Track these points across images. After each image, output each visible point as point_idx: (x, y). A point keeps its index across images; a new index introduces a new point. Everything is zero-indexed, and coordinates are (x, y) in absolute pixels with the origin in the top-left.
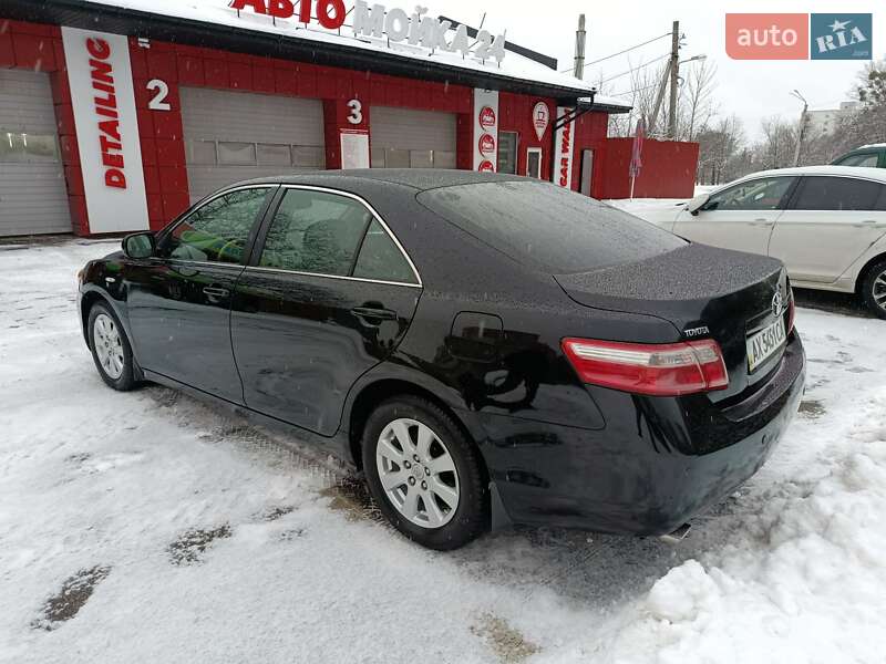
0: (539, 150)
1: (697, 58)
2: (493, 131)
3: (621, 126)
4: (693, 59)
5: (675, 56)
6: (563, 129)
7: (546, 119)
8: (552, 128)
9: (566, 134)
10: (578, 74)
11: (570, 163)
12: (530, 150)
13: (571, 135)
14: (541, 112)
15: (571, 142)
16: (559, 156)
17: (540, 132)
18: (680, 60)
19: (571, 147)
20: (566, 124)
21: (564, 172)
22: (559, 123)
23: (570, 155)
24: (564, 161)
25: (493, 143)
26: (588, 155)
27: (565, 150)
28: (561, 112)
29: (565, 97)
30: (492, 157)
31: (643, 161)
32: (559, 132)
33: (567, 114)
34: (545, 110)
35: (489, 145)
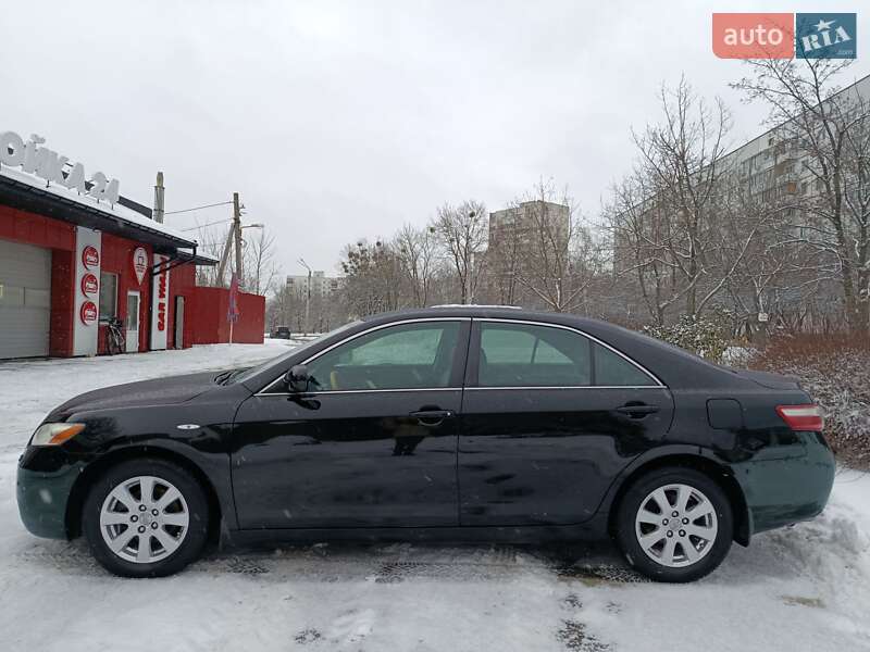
0: (138, 294)
1: (256, 226)
2: (96, 271)
3: (207, 276)
4: (253, 226)
5: (237, 221)
6: (160, 275)
7: (145, 264)
8: (150, 274)
9: (162, 280)
10: (159, 220)
11: (166, 308)
12: (130, 293)
13: (167, 282)
14: (140, 257)
15: (167, 288)
16: (156, 301)
17: (140, 276)
18: (242, 225)
19: (166, 293)
20: (163, 271)
21: (161, 316)
22: (157, 270)
23: (165, 301)
24: (161, 306)
25: (96, 283)
26: (181, 301)
27: (162, 296)
28: (157, 259)
29: (165, 245)
30: (95, 298)
31: (239, 309)
32: (156, 279)
33: (164, 262)
34: (144, 255)
35: (92, 286)
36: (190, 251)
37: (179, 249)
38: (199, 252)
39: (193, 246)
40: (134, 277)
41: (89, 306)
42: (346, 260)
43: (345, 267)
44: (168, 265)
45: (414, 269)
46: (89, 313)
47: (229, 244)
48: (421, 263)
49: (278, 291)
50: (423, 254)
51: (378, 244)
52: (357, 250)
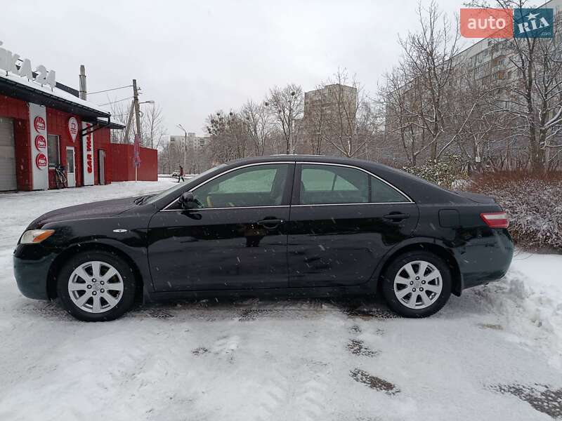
0: (73, 149)
1: (149, 102)
2: (44, 133)
3: (118, 136)
4: (147, 102)
5: (136, 99)
6: (87, 136)
7: (77, 128)
8: (80, 135)
9: (89, 139)
10: (84, 98)
11: (92, 158)
12: (68, 148)
13: (92, 140)
14: (73, 123)
15: (92, 144)
16: (85, 153)
17: (74, 136)
18: (140, 101)
19: (92, 148)
20: (89, 133)
21: (89, 163)
22: (84, 132)
23: (92, 153)
24: (89, 156)
25: (45, 142)
26: (102, 153)
27: (89, 150)
28: (84, 125)
29: (89, 116)
30: (45, 152)
31: (141, 159)
32: (85, 138)
33: (89, 127)
34: (76, 122)
35: (42, 143)
36: (106, 119)
37: (99, 118)
38: (112, 120)
39: (108, 116)
40: (70, 138)
41: (42, 156)
42: (209, 125)
43: (209, 130)
44: (92, 129)
45: (255, 130)
46: (42, 161)
47: (132, 114)
48: (259, 127)
49: (165, 146)
50: (260, 120)
51: (231, 114)
52: (217, 118)
